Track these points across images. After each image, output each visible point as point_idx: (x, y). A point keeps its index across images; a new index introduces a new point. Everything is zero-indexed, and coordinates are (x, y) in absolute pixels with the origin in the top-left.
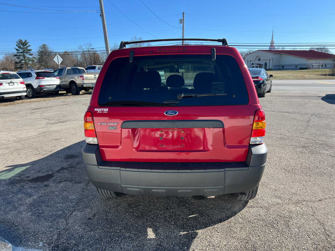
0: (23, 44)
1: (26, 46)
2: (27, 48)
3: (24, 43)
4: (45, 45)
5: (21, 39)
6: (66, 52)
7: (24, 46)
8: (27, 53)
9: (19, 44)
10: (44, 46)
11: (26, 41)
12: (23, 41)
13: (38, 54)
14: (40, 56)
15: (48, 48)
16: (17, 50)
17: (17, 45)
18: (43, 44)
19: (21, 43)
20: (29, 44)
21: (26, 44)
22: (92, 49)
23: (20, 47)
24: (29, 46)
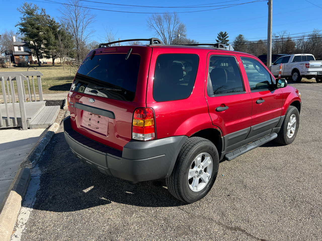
0: (223, 36)
1: (225, 38)
2: (225, 39)
3: (224, 34)
4: (242, 35)
5: (222, 32)
6: (260, 41)
7: (223, 37)
8: (224, 44)
9: (220, 36)
10: (240, 36)
11: (225, 33)
12: (224, 33)
13: (234, 44)
14: (234, 46)
15: (243, 38)
16: (217, 41)
17: (218, 37)
18: (240, 35)
19: (221, 35)
20: (227, 36)
21: (225, 35)
22: (277, 37)
23: (220, 39)
24: (228, 37)
